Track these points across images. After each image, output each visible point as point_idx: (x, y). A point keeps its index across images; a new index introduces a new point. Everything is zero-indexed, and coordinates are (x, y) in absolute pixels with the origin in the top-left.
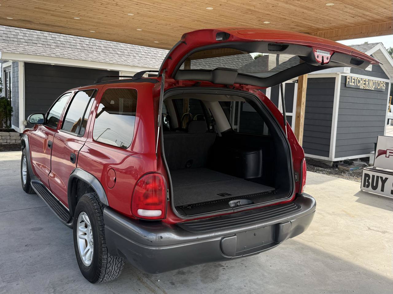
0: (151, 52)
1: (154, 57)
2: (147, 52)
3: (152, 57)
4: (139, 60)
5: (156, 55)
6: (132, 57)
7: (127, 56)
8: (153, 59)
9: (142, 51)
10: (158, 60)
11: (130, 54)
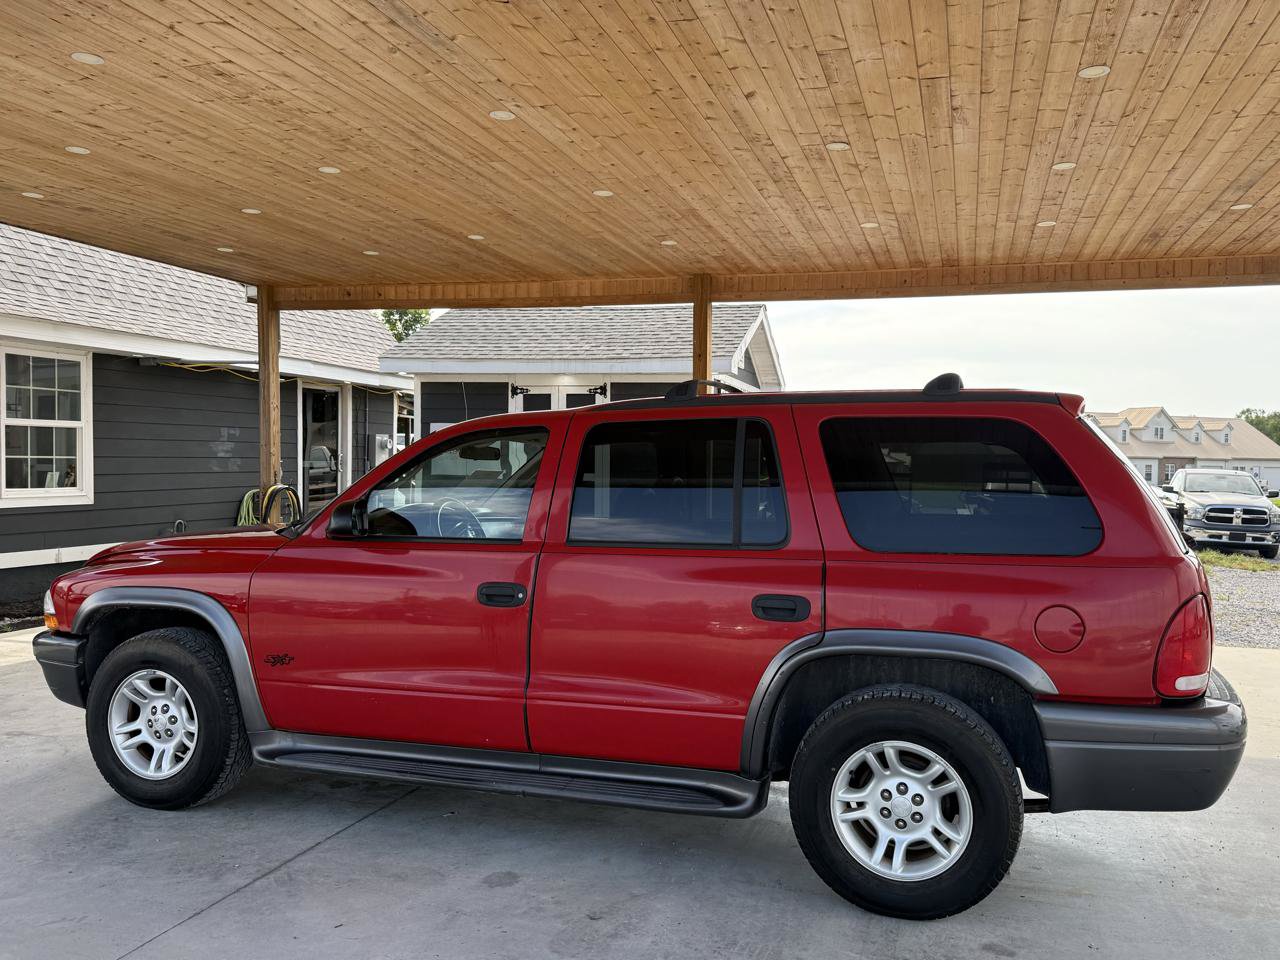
0: (88, 275)
1: (104, 293)
2: (71, 271)
3: (98, 293)
4: (62, 301)
5: (106, 286)
6: (33, 289)
7: (14, 285)
8: (104, 301)
9: (55, 268)
10: (119, 304)
11: (22, 278)
